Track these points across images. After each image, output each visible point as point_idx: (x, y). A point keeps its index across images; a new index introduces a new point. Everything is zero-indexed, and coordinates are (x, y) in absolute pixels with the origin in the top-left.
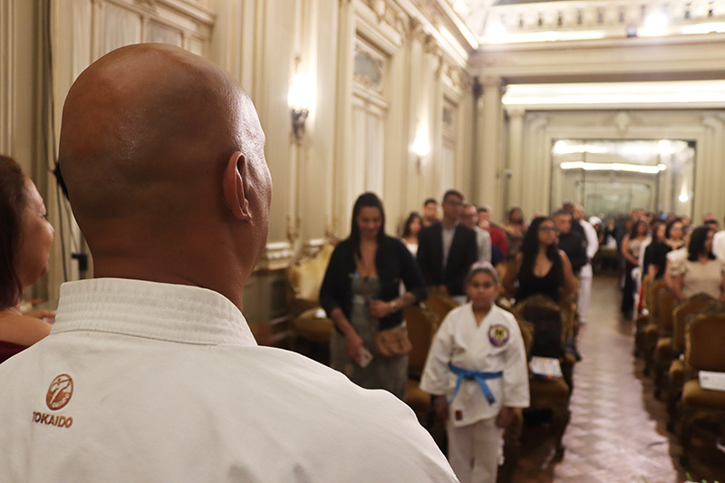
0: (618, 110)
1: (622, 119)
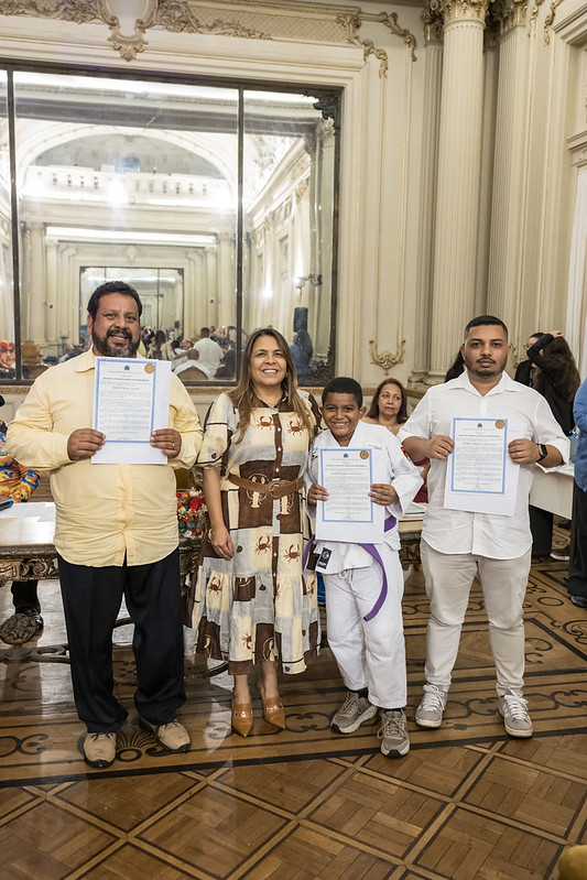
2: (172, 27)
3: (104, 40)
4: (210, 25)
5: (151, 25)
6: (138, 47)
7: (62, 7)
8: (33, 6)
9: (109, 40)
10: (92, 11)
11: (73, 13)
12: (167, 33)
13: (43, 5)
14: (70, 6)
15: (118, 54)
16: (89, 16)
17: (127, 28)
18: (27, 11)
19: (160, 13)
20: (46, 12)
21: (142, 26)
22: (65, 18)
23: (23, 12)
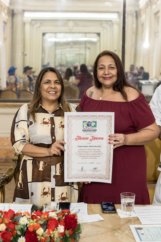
0: (69, 20)
1: (71, 24)
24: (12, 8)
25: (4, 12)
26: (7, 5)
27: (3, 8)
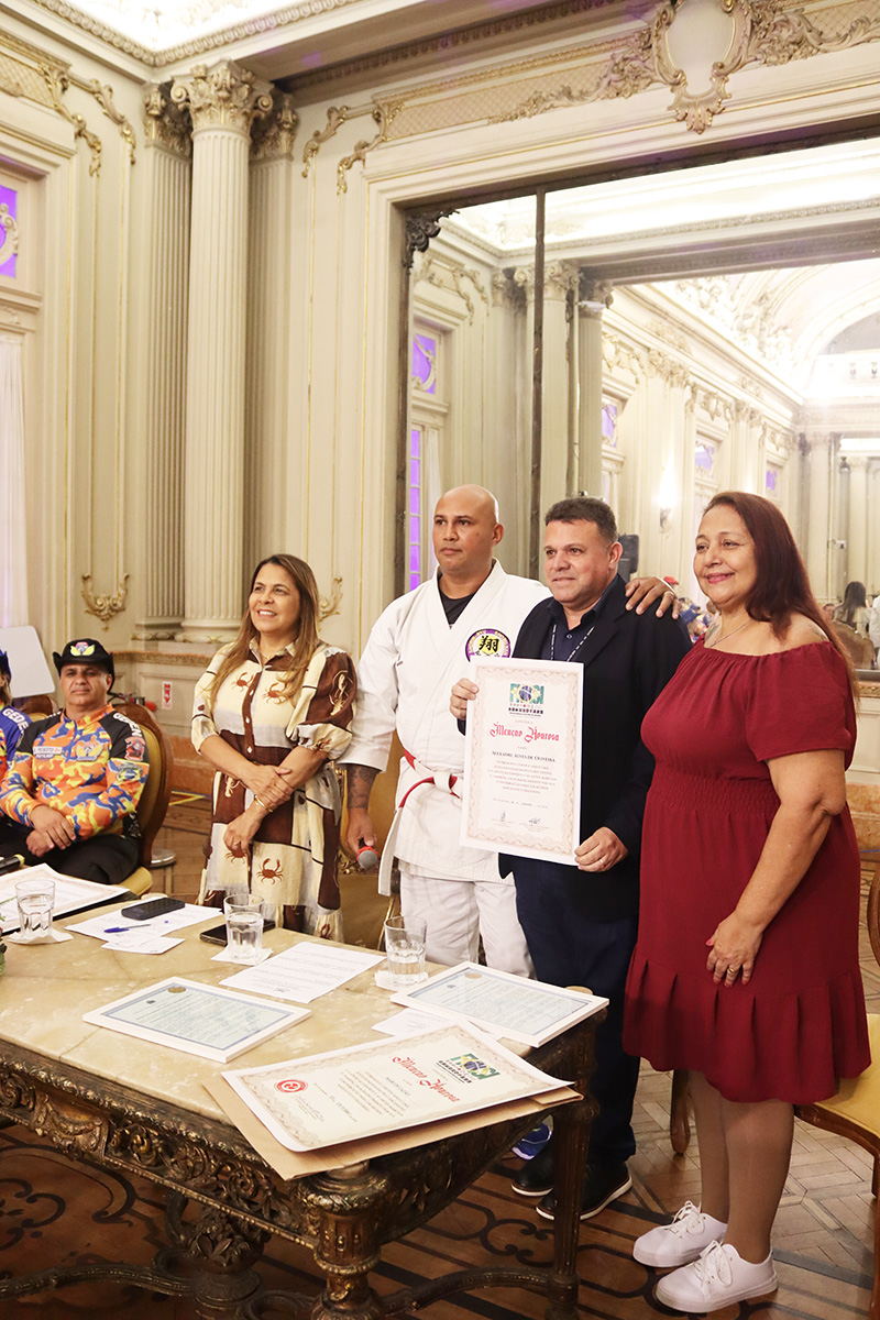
2: (774, 59)
3: (663, 110)
4: (843, 34)
5: (739, 65)
6: (712, 107)
7: (605, 82)
8: (568, 93)
9: (669, 108)
10: (649, 73)
11: (620, 84)
12: (765, 69)
13: (579, 87)
14: (614, 77)
15: (683, 126)
16: (643, 83)
17: (699, 81)
18: (556, 103)
19: (755, 41)
20: (583, 95)
21: (722, 72)
22: (608, 96)
23: (552, 106)
24: (800, 429)
25: (774, 442)
26: (787, 424)
27: (769, 431)
